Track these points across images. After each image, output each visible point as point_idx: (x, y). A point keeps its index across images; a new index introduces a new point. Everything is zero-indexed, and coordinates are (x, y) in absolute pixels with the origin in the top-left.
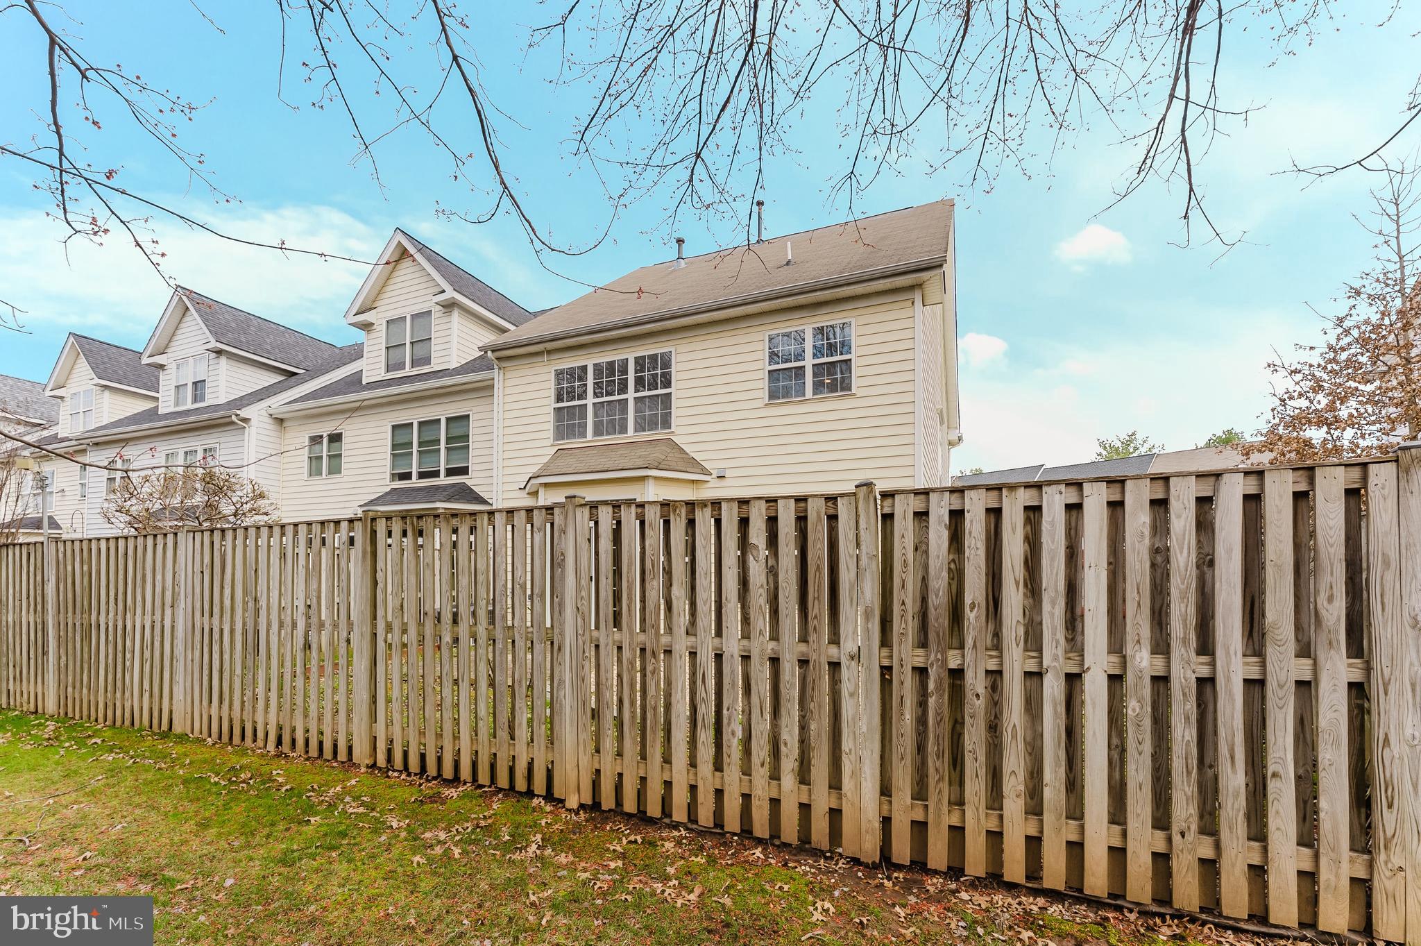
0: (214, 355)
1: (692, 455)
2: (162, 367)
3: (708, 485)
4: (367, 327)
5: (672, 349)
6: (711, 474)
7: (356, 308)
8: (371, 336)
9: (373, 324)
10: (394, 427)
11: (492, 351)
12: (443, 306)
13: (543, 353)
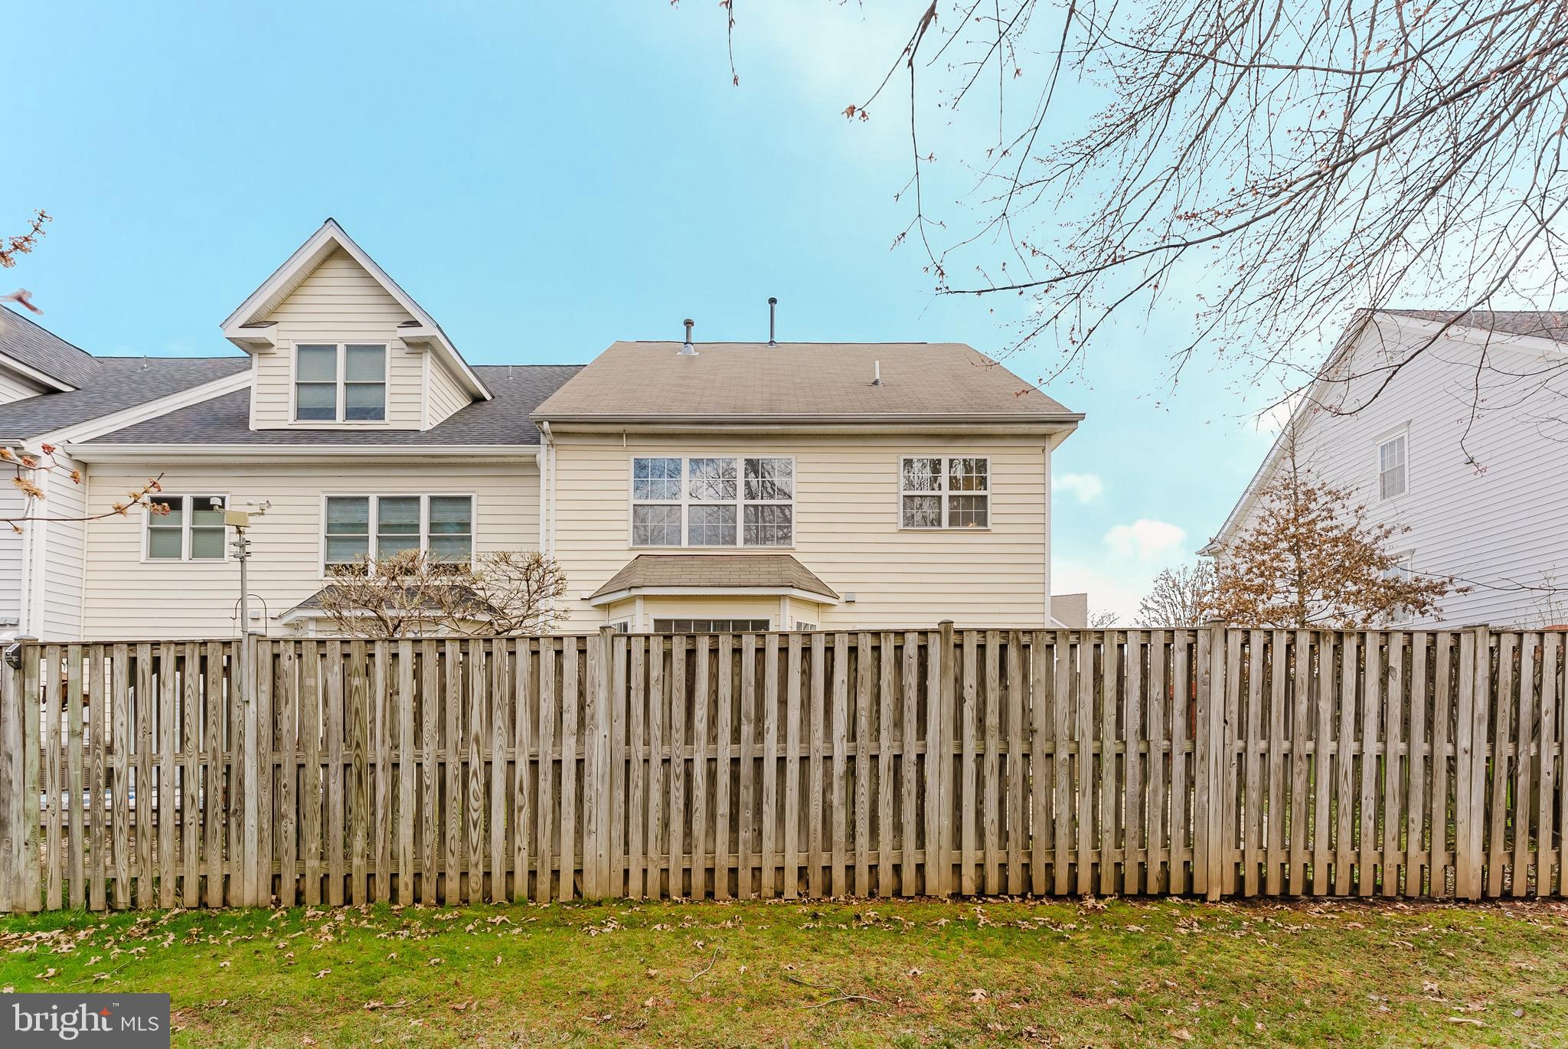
1: (817, 575)
4: (260, 347)
5: (793, 457)
6: (838, 598)
7: (244, 317)
8: (266, 362)
9: (272, 345)
10: (330, 500)
11: (550, 423)
12: (407, 344)
13: (619, 435)
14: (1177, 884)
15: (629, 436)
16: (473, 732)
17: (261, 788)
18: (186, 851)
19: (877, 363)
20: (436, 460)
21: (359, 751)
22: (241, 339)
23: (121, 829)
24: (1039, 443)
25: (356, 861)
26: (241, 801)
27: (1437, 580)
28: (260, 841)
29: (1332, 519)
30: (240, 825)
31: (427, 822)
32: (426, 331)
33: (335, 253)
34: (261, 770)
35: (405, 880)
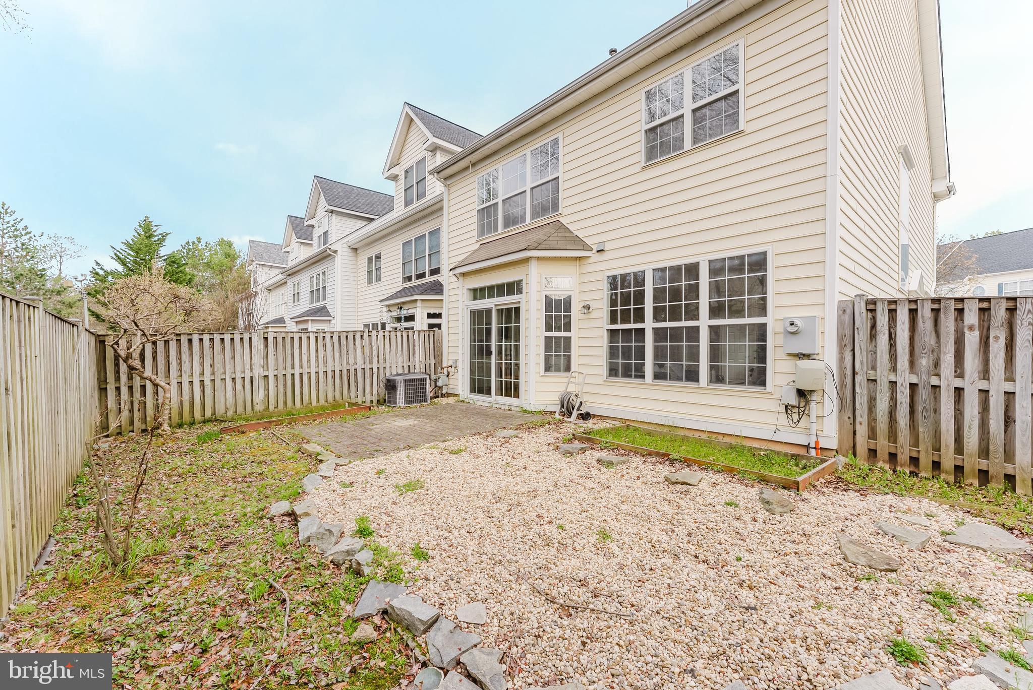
0: (330, 214)
1: (576, 233)
2: (313, 226)
3: (591, 260)
4: (395, 178)
5: (560, 135)
6: (592, 250)
7: (388, 166)
9: (398, 175)
10: (404, 245)
15: (474, 165)
22: (388, 177)
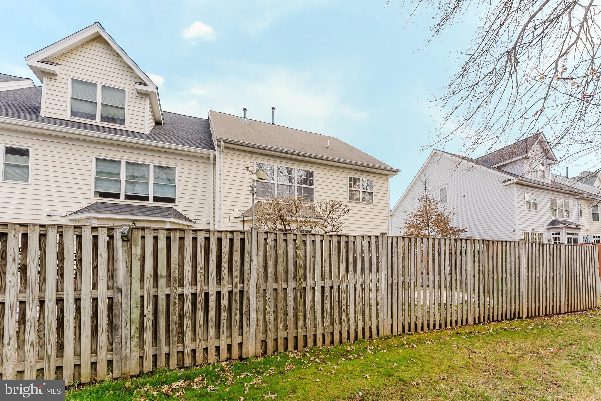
5: (313, 171)
7: (42, 57)
8: (51, 82)
9: (56, 75)
10: (98, 159)
11: (224, 142)
12: (138, 92)
13: (251, 152)
14: (517, 316)
15: (255, 153)
16: (343, 273)
17: (258, 300)
18: (221, 333)
19: (328, 140)
20: (162, 149)
21: (300, 282)
22: (37, 68)
23: (187, 325)
24: (386, 177)
25: (299, 330)
26: (248, 307)
27: (462, 228)
28: (257, 325)
29: (437, 209)
30: (248, 318)
31: (327, 311)
32: (150, 89)
33: (98, 38)
34: (258, 292)
35: (319, 336)
